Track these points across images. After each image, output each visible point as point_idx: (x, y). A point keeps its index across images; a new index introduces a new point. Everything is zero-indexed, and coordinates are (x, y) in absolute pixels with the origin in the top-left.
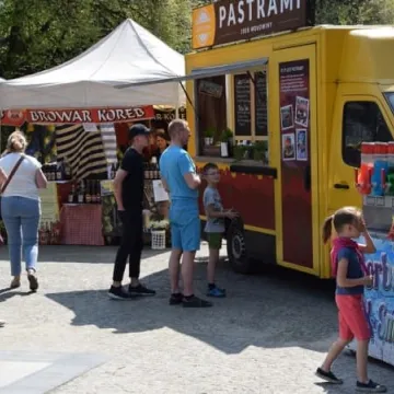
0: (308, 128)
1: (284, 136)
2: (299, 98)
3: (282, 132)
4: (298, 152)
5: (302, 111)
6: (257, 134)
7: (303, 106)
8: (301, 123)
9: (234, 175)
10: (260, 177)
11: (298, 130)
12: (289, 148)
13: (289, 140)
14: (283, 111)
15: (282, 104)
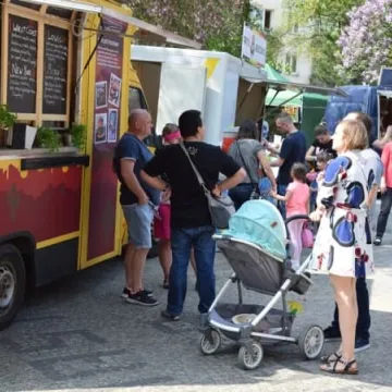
0: (119, 109)
1: (97, 115)
2: (113, 76)
3: (96, 112)
4: (110, 133)
5: (115, 90)
6: (44, 112)
7: (115, 84)
8: (113, 103)
9: (24, 174)
10: (65, 169)
11: (110, 110)
12: (102, 129)
13: (102, 120)
14: (98, 87)
15: (97, 80)
